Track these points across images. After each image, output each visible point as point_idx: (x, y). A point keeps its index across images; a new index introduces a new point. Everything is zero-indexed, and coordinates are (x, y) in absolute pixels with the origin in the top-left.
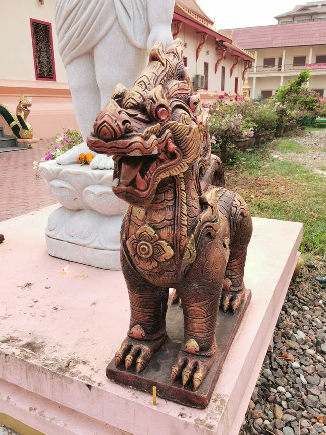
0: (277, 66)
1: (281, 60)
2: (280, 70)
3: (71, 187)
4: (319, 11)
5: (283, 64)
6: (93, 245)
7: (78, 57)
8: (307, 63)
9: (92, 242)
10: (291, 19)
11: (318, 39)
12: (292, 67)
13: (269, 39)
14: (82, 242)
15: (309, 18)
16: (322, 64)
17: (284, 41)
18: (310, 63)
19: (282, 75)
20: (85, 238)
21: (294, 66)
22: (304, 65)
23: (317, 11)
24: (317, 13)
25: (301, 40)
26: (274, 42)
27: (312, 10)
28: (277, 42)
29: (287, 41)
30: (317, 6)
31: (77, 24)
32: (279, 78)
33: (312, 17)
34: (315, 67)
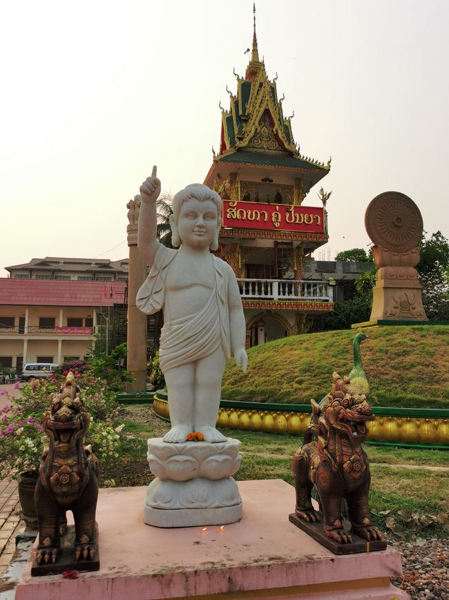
0: (18, 328)
1: (22, 320)
2: (21, 332)
3: (193, 459)
4: (62, 269)
5: (26, 326)
6: (213, 506)
7: (185, 364)
8: (56, 325)
9: (212, 503)
10: (27, 273)
11: (69, 299)
12: (37, 329)
13: (6, 294)
14: (204, 505)
15: (50, 274)
16: (76, 328)
17: (25, 299)
18: (61, 326)
19: (26, 338)
20: (205, 501)
21: (40, 328)
22: (54, 328)
23: (59, 268)
24: (60, 271)
25: (48, 299)
26: (12, 298)
27: (53, 266)
28: (17, 298)
29: (30, 299)
30: (59, 263)
31: (195, 345)
32: (22, 341)
33: (53, 273)
34: (67, 331)
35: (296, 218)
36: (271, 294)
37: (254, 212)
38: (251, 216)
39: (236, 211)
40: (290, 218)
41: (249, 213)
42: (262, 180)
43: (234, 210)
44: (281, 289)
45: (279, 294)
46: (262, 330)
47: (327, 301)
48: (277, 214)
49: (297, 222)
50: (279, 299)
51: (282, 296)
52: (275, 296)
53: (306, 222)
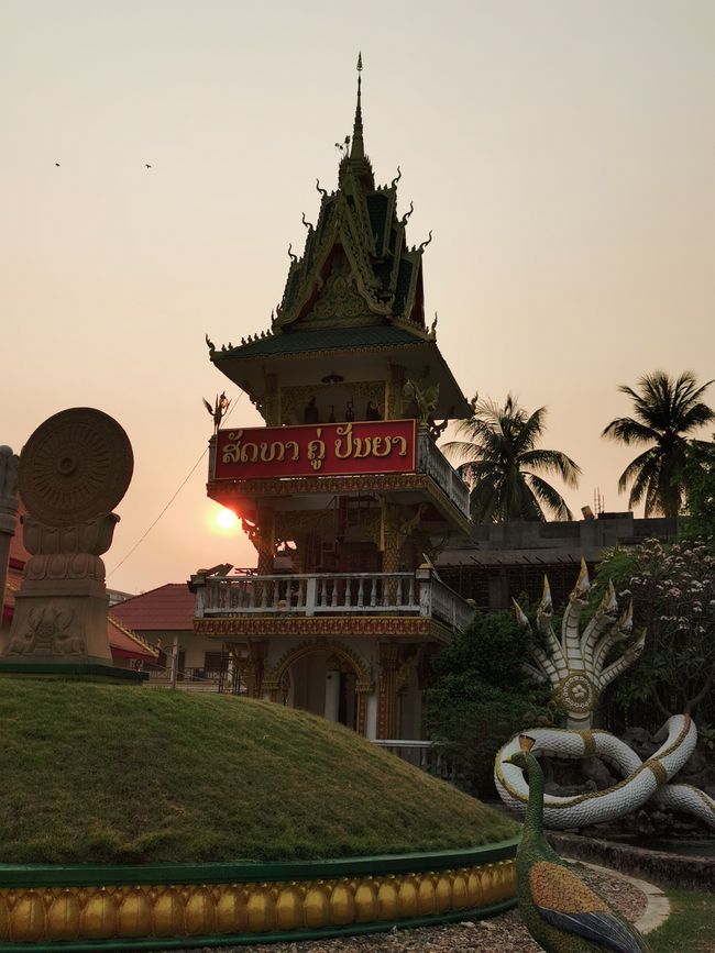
35: (354, 447)
36: (305, 605)
37: (273, 446)
38: (268, 454)
39: (240, 447)
40: (343, 449)
41: (264, 450)
42: (323, 380)
43: (236, 447)
44: (324, 592)
45: (319, 602)
46: (330, 677)
47: (416, 613)
48: (318, 444)
49: (357, 454)
50: (316, 614)
51: (324, 608)
52: (310, 607)
53: (375, 453)
